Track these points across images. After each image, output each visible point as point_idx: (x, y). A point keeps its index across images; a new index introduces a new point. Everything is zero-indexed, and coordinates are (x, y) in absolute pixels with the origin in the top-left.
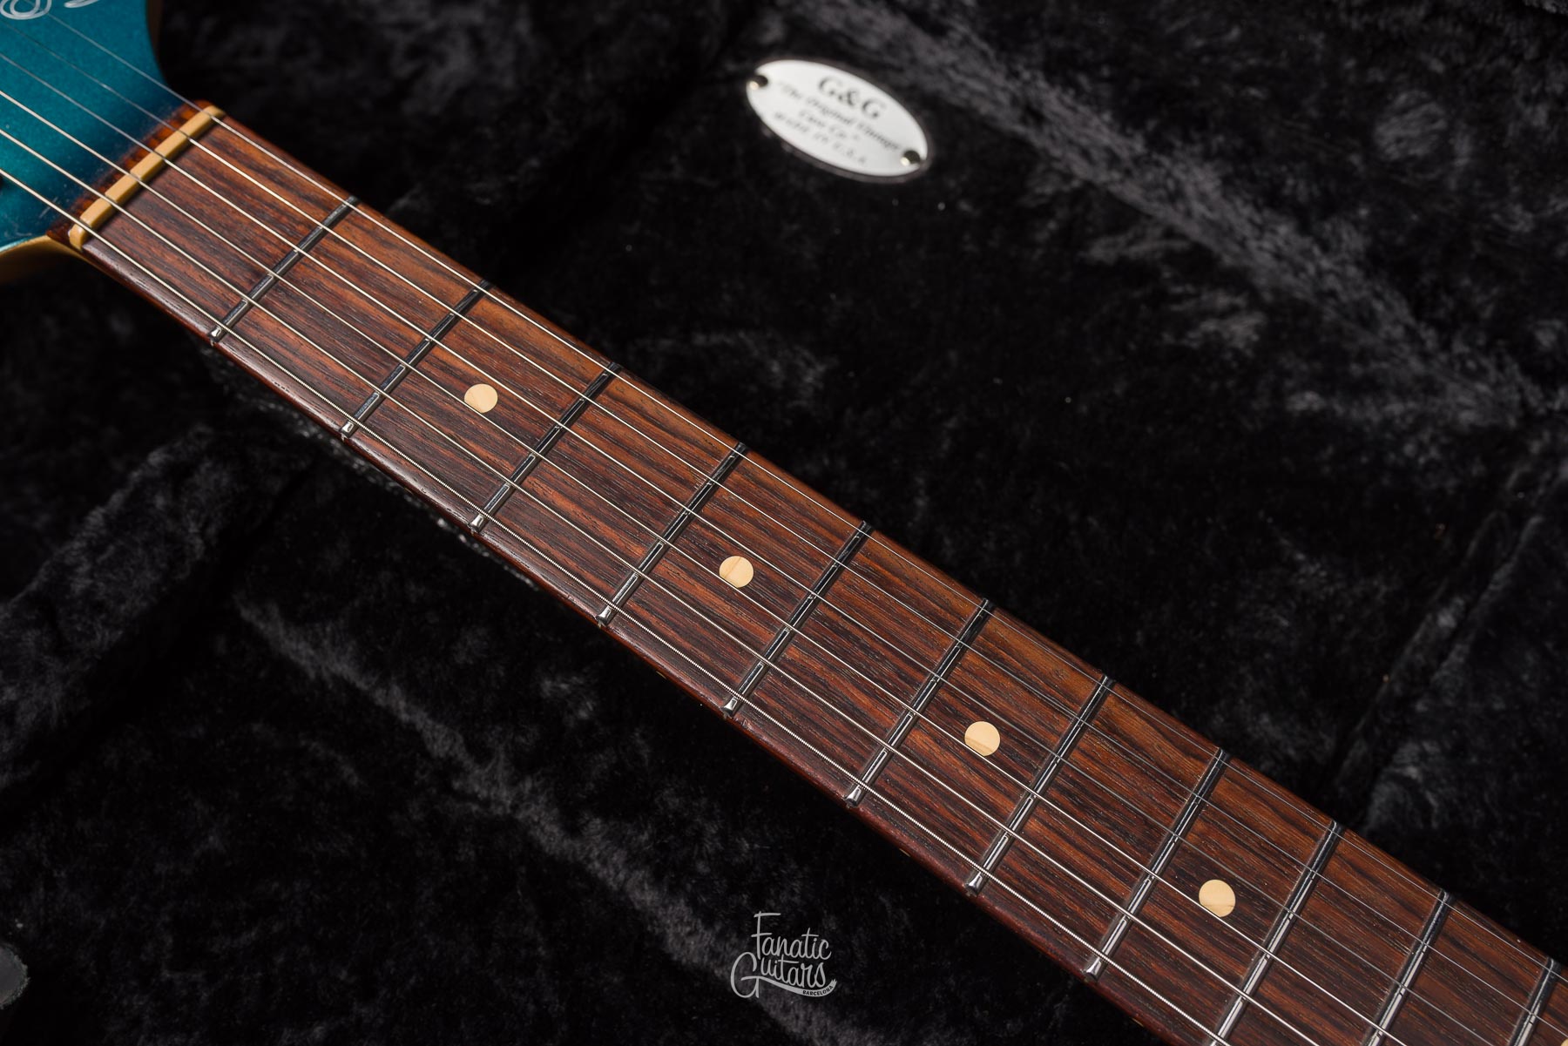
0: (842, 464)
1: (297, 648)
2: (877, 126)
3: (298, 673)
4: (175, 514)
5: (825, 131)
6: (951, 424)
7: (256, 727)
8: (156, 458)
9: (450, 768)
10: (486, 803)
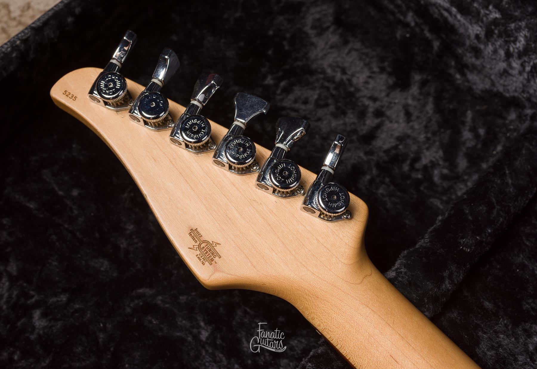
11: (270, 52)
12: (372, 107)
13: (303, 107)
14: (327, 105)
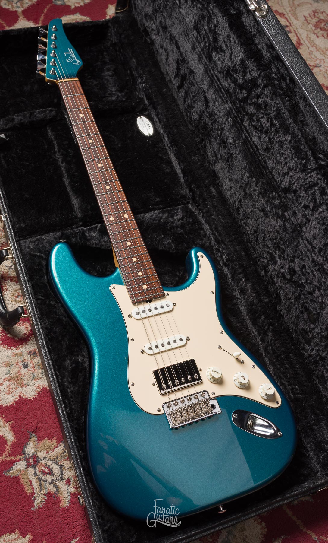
1: (50, 133)
2: (149, 130)
3: (48, 136)
4: (48, 113)
5: (142, 126)
7: (41, 138)
8: (50, 108)
9: (55, 152)
10: (56, 157)
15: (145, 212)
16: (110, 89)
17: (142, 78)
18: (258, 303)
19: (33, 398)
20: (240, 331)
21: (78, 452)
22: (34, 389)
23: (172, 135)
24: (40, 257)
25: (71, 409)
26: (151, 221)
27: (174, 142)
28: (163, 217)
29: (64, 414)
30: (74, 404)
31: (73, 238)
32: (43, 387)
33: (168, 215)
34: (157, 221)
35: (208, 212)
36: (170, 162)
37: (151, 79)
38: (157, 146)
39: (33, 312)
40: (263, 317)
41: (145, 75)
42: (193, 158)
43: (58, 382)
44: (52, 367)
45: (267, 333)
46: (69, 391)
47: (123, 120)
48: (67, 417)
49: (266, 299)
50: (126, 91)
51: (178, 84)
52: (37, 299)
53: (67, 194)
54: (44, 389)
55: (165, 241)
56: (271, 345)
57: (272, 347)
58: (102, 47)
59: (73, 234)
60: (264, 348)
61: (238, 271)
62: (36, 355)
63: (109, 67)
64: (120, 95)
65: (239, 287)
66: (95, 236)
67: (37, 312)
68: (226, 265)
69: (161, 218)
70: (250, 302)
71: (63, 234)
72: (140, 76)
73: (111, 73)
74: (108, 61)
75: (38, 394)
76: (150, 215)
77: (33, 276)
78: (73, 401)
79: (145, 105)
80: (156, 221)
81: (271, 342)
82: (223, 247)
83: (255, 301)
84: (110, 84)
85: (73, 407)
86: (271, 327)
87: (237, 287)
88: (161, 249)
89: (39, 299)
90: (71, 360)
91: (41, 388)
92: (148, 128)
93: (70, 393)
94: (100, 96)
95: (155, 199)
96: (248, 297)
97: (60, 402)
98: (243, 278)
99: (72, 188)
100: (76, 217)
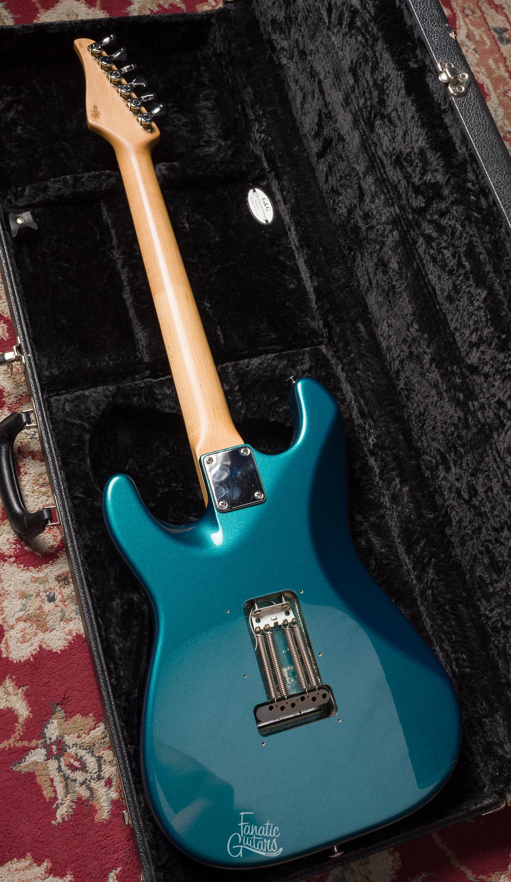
0: (209, 255)
1: (105, 214)
2: (266, 212)
3: (102, 218)
4: (104, 181)
5: (256, 206)
6: (232, 263)
7: (90, 221)
8: (107, 171)
9: (112, 247)
10: (114, 256)
11: (178, 95)
12: (206, 138)
13: (177, 122)
14: (188, 127)
15: (251, 356)
16: (208, 133)
17: (260, 122)
18: (418, 520)
19: (61, 651)
20: (386, 560)
21: (126, 746)
22: (63, 635)
23: (303, 229)
24: (81, 427)
25: (118, 679)
26: (261, 372)
27: (305, 240)
28: (280, 367)
29: (107, 688)
30: (124, 670)
31: (135, 397)
32: (77, 633)
33: (288, 364)
34: (270, 373)
35: (351, 363)
36: (296, 272)
37: (275, 127)
38: (278, 242)
39: (66, 520)
40: (422, 543)
41: (266, 118)
42: (334, 270)
43: (100, 636)
44: (92, 611)
45: (427, 569)
46: (116, 648)
47: (225, 194)
48: (112, 691)
49: (430, 514)
50: (233, 138)
51: (319, 149)
52: (72, 498)
53: (129, 322)
54: (78, 636)
55: (280, 407)
56: (432, 588)
57: (432, 592)
58: (199, 56)
59: (134, 390)
60: (420, 590)
61: (390, 464)
62: (68, 582)
63: (208, 92)
64: (223, 144)
65: (390, 490)
66: (170, 394)
67: (72, 520)
68: (372, 453)
69: (277, 367)
70: (405, 517)
71: (118, 389)
72: (258, 119)
73: (211, 103)
74: (207, 82)
75: (68, 644)
76: (259, 361)
77: (68, 458)
78: (122, 665)
79: (263, 169)
80: (268, 372)
81: (431, 583)
82: (369, 425)
83: (412, 516)
84: (208, 123)
85: (122, 673)
86: (433, 560)
87: (387, 489)
88: (272, 420)
89: (77, 497)
90: (121, 598)
91: (74, 635)
92: (265, 210)
93: (117, 652)
94: (190, 144)
95: (269, 336)
96: (402, 508)
97: (102, 667)
98: (398, 477)
99: (136, 312)
100: (141, 361)
